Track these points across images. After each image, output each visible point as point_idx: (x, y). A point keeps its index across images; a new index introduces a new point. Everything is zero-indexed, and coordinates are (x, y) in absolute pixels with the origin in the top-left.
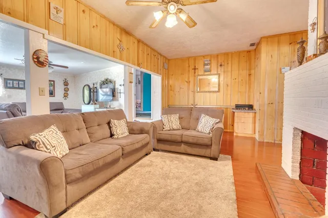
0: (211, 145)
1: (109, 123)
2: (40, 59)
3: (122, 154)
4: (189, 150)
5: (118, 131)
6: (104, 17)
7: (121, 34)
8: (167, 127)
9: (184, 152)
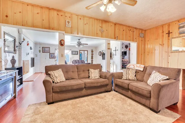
0: (150, 97)
1: (89, 70)
2: (62, 43)
3: (85, 87)
4: (134, 96)
5: (92, 75)
6: (91, 18)
7: (102, 23)
8: (124, 77)
9: (130, 96)
